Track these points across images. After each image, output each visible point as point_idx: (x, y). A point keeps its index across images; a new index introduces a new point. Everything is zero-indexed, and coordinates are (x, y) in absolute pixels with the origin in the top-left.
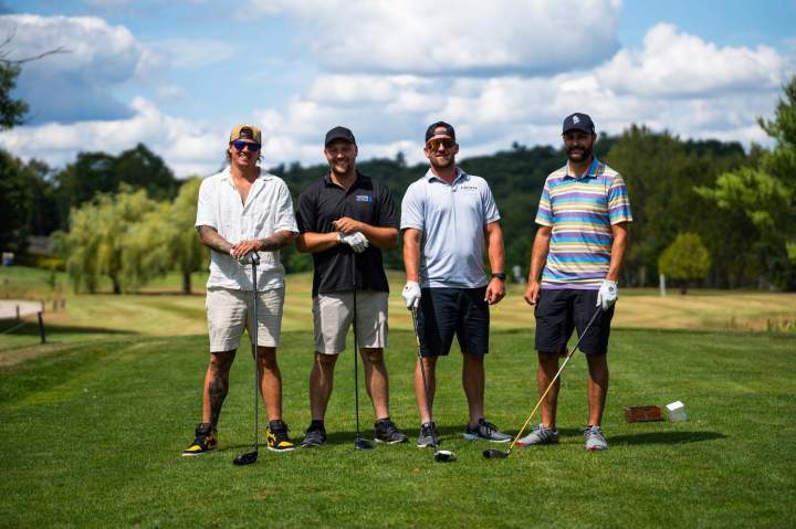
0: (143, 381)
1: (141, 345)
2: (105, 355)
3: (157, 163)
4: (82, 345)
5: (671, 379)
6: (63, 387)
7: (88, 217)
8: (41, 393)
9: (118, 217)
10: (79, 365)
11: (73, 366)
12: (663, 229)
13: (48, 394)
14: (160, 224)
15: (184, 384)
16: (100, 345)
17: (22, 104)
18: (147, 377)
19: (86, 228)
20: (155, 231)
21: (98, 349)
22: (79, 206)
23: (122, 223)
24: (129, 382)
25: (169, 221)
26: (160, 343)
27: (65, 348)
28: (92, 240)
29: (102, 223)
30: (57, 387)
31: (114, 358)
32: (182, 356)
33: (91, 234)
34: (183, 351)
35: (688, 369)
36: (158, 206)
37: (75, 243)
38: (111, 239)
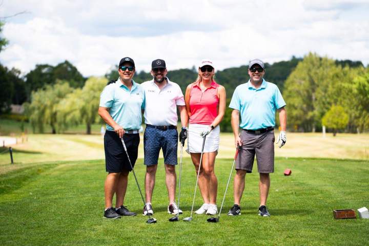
0: (63, 188)
1: (63, 166)
2: (43, 171)
3: (74, 70)
4: (32, 165)
5: (352, 190)
6: (18, 191)
7: (40, 96)
8: (6, 195)
9: (55, 96)
10: (29, 177)
11: (25, 178)
12: (324, 103)
13: (10, 195)
14: (76, 100)
15: (84, 190)
16: (41, 166)
17: (6, 40)
18: (65, 186)
19: (39, 101)
20: (73, 103)
21: (40, 168)
22: (36, 91)
23: (57, 99)
24: (55, 188)
25: (80, 98)
26: (73, 164)
27: (22, 167)
28: (42, 107)
29: (47, 99)
30: (16, 191)
31: (47, 173)
32: (84, 173)
33: (42, 104)
34: (85, 169)
35: (359, 184)
36: (75, 91)
37: (34, 109)
38: (51, 107)
